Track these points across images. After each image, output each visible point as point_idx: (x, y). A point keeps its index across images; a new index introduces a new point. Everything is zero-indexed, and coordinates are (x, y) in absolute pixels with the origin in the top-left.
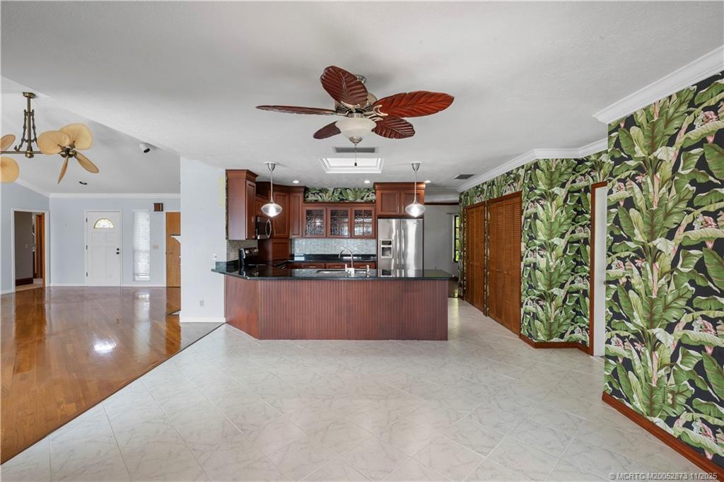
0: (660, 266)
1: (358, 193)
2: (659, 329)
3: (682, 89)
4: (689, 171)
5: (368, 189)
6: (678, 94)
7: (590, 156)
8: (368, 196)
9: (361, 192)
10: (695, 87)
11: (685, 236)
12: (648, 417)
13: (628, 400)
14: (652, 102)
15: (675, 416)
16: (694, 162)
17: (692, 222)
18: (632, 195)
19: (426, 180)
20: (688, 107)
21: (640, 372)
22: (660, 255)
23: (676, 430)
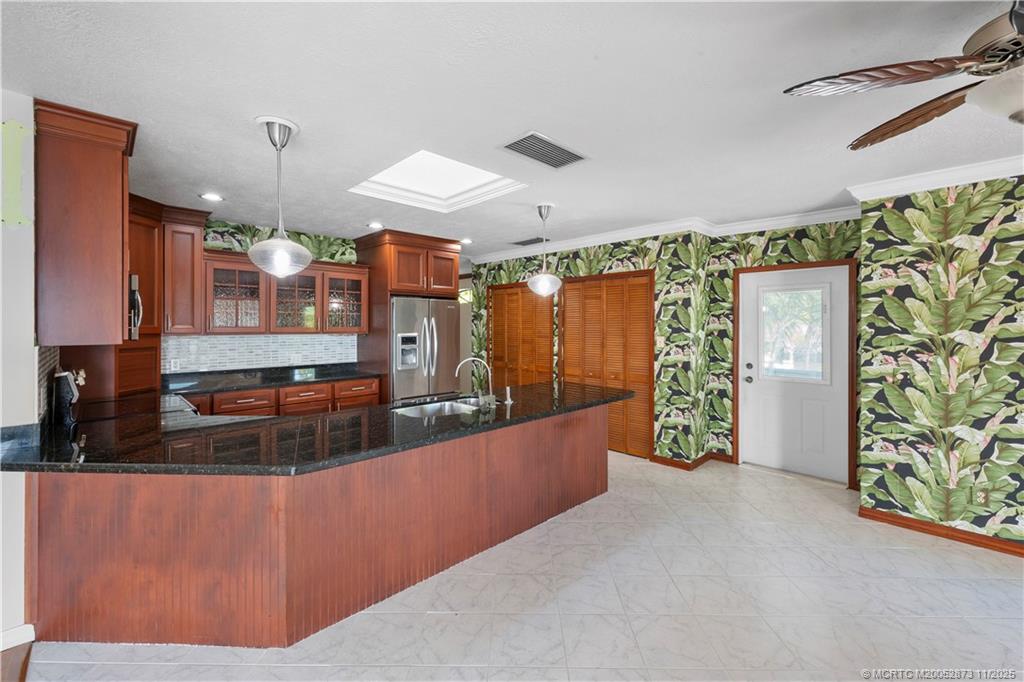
0: (961, 360)
1: (325, 245)
2: (960, 427)
3: (995, 178)
4: (1007, 263)
5: (344, 241)
6: (988, 183)
7: (729, 237)
8: (343, 254)
9: (330, 245)
10: (1016, 179)
11: (1002, 329)
12: (941, 523)
13: (905, 509)
14: (946, 186)
15: (987, 514)
16: (1015, 254)
17: (1014, 314)
18: (909, 283)
19: (464, 236)
20: (1004, 198)
21: (928, 475)
22: (960, 348)
23: (992, 528)
